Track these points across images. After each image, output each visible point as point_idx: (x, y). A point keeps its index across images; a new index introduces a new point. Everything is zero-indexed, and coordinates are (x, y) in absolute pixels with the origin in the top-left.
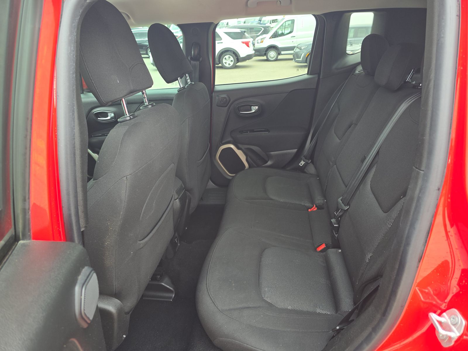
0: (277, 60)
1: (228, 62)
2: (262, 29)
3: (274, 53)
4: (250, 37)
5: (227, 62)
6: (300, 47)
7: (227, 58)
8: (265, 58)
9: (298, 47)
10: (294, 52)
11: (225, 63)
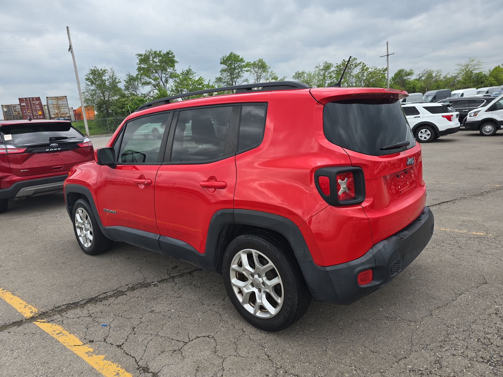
0: (494, 134)
1: (425, 135)
2: (485, 101)
3: (491, 127)
7: (423, 132)
8: (478, 132)
11: (421, 137)
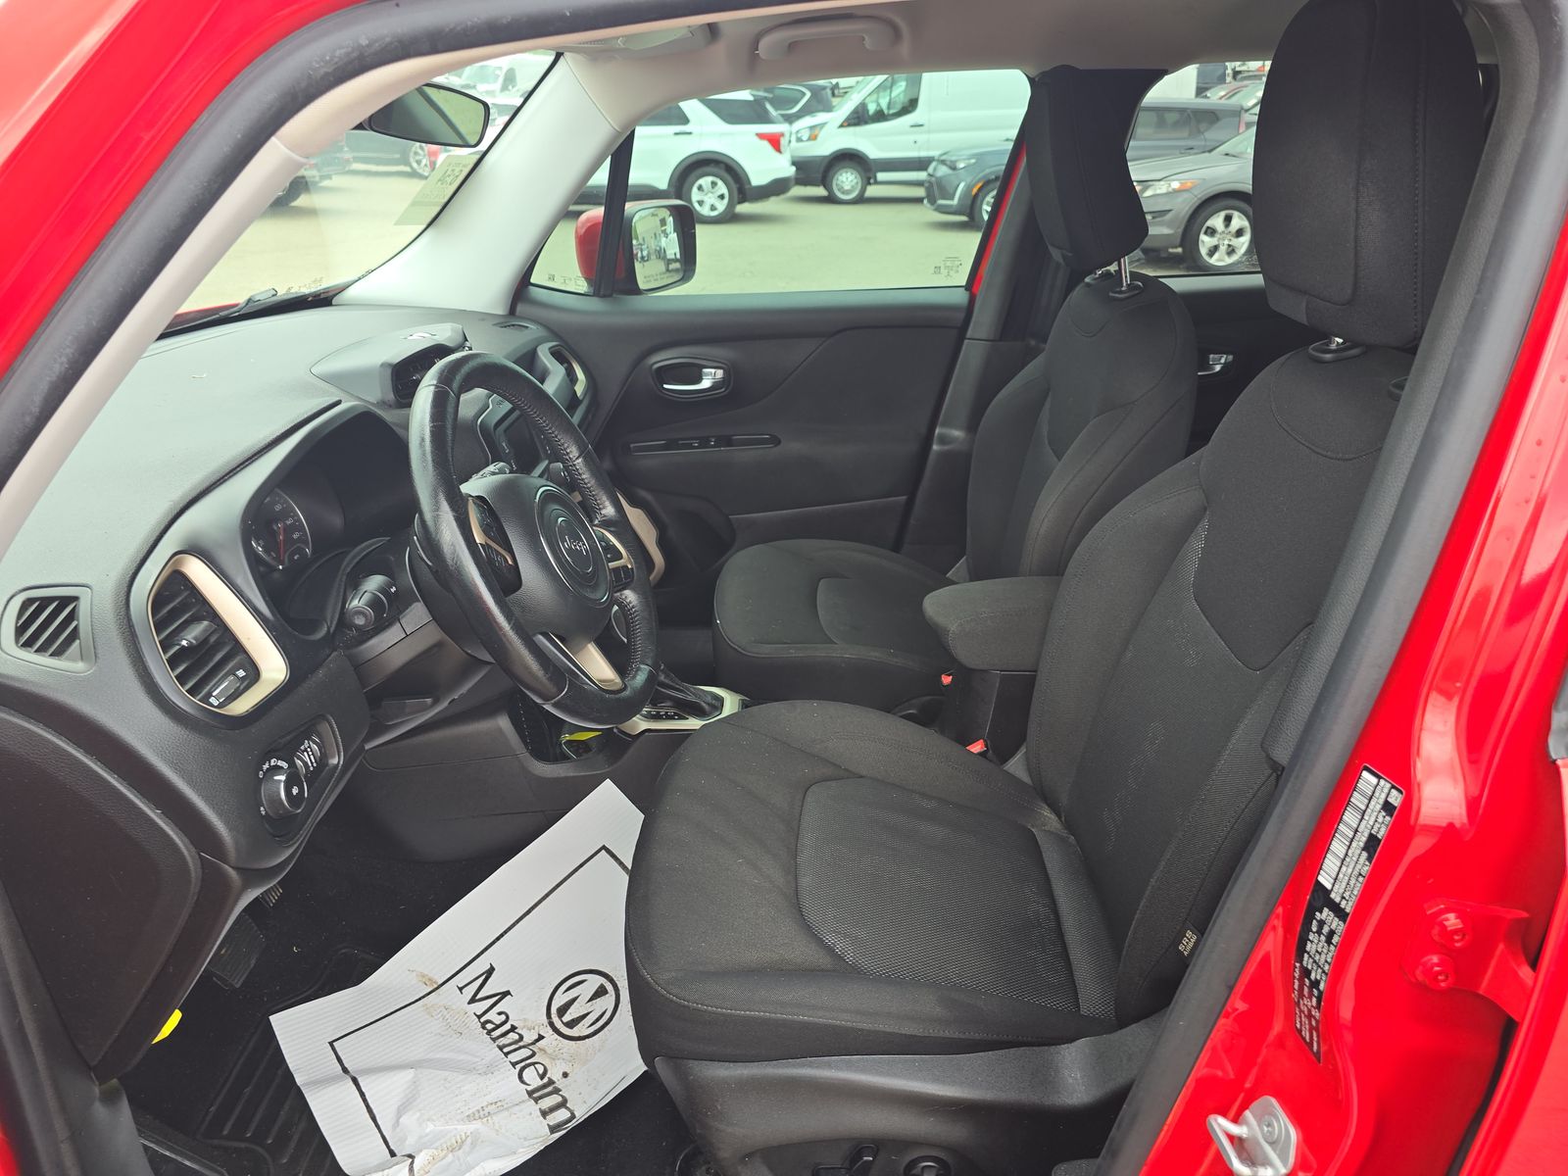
0: (861, 200)
1: (710, 199)
2: (804, 94)
3: (853, 175)
4: (781, 119)
5: (706, 199)
6: (951, 161)
7: (704, 187)
8: (821, 191)
9: (943, 162)
10: (929, 175)
11: (701, 203)
